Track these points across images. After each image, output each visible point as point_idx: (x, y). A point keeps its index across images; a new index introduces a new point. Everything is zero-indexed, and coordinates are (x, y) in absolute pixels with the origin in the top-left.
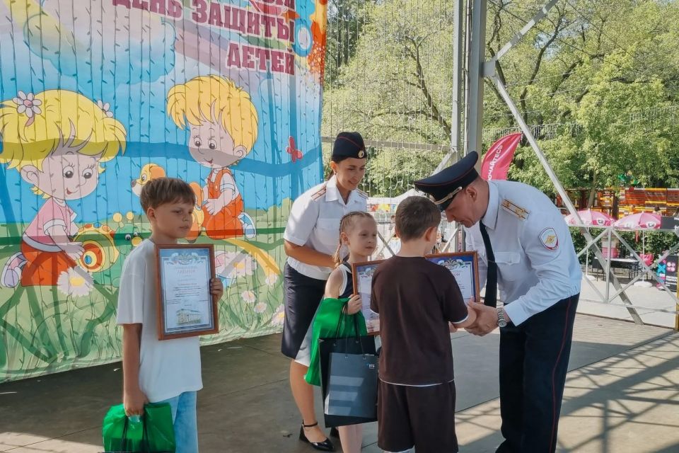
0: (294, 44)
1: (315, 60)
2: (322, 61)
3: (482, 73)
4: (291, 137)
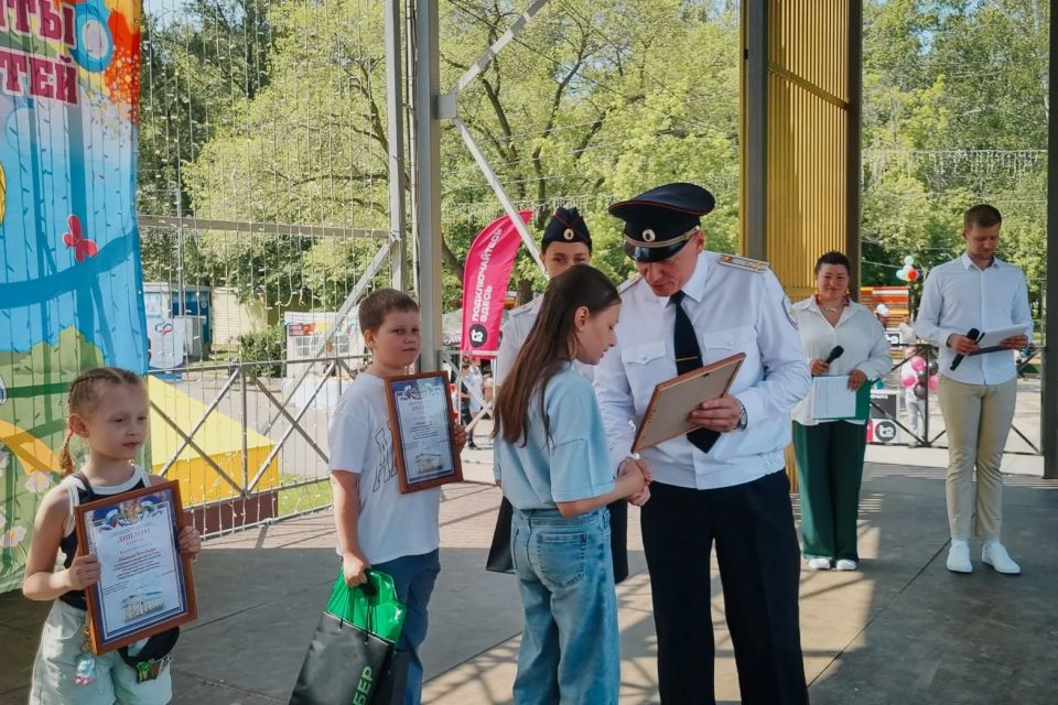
0: (74, 47)
1: (118, 80)
2: (133, 81)
3: (436, 113)
4: (73, 217)
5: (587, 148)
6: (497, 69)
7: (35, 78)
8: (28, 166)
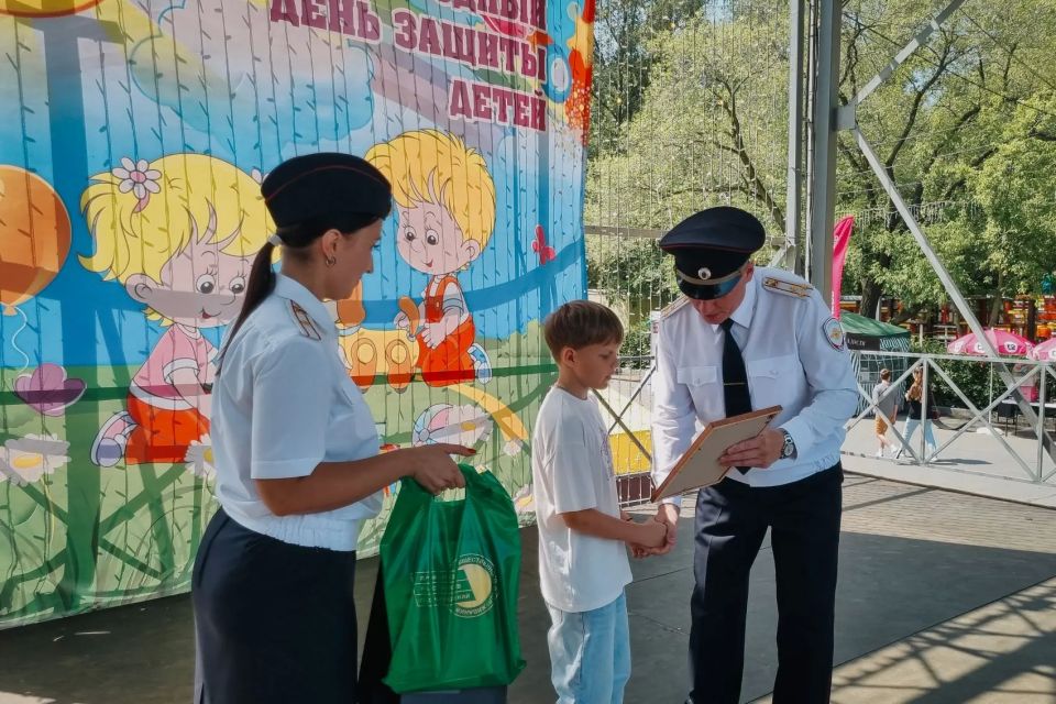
0: (545, 83)
1: (575, 109)
2: (585, 109)
3: (834, 125)
4: (539, 228)
6: (853, 80)
7: (518, 110)
8: (511, 186)
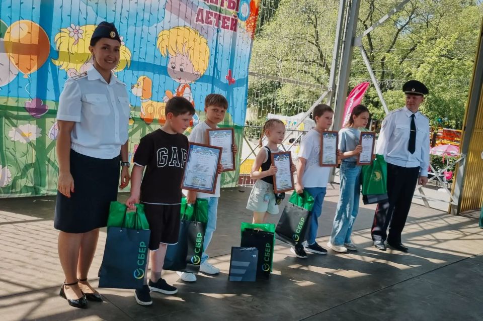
0: (238, 12)
1: (250, 24)
2: (254, 25)
3: (353, 44)
4: (229, 70)
5: (406, 59)
6: (371, 20)
